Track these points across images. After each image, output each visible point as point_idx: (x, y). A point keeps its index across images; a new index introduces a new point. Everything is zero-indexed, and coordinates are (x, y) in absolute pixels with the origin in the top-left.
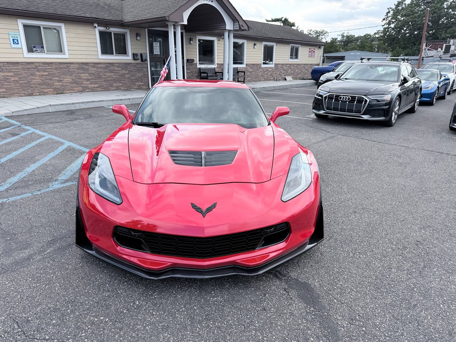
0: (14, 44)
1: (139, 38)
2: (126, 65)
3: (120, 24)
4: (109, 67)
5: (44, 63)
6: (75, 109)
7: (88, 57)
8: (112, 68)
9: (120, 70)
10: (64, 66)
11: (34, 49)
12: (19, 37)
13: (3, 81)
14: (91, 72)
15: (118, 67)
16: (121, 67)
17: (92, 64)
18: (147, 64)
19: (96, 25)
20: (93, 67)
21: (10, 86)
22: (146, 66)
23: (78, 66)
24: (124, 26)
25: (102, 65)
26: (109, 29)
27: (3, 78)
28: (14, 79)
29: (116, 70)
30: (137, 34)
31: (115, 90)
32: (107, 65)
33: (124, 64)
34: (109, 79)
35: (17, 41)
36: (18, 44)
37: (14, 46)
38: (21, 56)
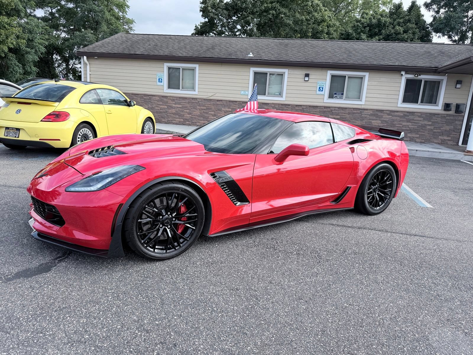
0: (319, 91)
1: (458, 86)
2: (430, 116)
3: (433, 70)
4: (408, 116)
5: (339, 108)
7: (386, 104)
8: (411, 117)
9: (421, 121)
10: (357, 112)
11: (335, 95)
12: (325, 85)
14: (385, 119)
15: (419, 117)
16: (423, 117)
17: (387, 112)
18: (464, 116)
19: (403, 73)
20: (389, 114)
22: (462, 118)
23: (372, 112)
24: (439, 73)
25: (400, 114)
26: (418, 76)
29: (415, 120)
30: (457, 81)
31: (408, 141)
32: (406, 113)
33: (429, 114)
34: (404, 128)
35: (323, 88)
36: (322, 91)
37: (318, 92)
38: (321, 101)
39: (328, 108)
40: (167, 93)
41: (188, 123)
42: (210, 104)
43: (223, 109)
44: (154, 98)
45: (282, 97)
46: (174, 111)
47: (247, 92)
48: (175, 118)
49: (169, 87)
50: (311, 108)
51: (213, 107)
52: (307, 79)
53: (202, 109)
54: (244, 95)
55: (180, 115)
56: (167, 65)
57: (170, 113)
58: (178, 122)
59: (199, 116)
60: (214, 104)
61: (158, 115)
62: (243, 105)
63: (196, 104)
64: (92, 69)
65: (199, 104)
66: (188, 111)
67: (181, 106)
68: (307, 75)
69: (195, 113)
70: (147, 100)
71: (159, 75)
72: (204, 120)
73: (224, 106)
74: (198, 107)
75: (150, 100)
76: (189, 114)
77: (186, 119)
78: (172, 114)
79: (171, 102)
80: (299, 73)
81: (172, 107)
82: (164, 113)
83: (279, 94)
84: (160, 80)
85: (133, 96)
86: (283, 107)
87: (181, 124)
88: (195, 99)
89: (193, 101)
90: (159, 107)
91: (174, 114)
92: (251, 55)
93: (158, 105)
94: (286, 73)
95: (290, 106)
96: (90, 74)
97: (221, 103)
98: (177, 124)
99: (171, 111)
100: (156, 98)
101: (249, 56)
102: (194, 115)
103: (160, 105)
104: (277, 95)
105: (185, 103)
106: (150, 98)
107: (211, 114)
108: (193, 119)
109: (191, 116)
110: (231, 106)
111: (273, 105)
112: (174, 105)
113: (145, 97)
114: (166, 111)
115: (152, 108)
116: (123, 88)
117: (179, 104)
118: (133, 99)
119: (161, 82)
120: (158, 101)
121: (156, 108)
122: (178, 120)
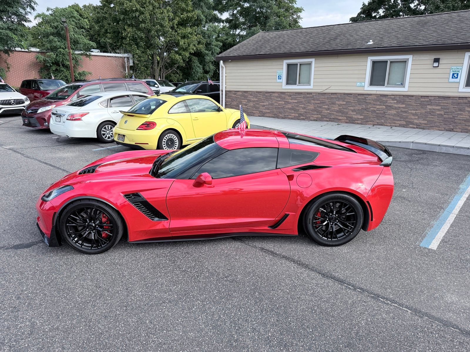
0: (452, 78)
6: (440, 151)
12: (460, 71)
13: (428, 114)
21: (433, 119)
27: (429, 111)
28: (439, 113)
35: (457, 75)
36: (457, 78)
37: (451, 80)
38: (455, 90)
39: (464, 99)
40: (285, 89)
41: (302, 117)
42: (324, 98)
43: (337, 103)
44: (274, 94)
45: (404, 87)
46: (290, 106)
47: (363, 84)
48: (290, 113)
49: (288, 83)
50: (441, 99)
51: (327, 101)
52: (436, 64)
53: (316, 103)
54: (360, 86)
55: (296, 111)
56: (286, 62)
57: (287, 109)
58: (293, 117)
59: (312, 110)
60: (328, 98)
61: (277, 111)
62: (358, 97)
63: (310, 98)
64: (228, 71)
65: (313, 98)
66: (303, 106)
67: (296, 101)
68: (437, 60)
69: (309, 107)
70: (268, 97)
71: (279, 72)
72: (317, 115)
73: (338, 99)
74: (313, 102)
75: (270, 97)
76: (304, 108)
77: (301, 114)
78: (289, 109)
79: (288, 98)
80: (427, 59)
81: (288, 103)
82: (282, 109)
83: (401, 84)
84: (280, 77)
85: (257, 94)
86: (405, 98)
87: (296, 118)
88: (310, 94)
89: (308, 95)
90: (277, 103)
91: (290, 109)
92: (371, 43)
93: (277, 101)
94: (409, 59)
95: (414, 98)
97: (335, 96)
98: (292, 119)
99: (287, 106)
100: (276, 94)
101: (369, 43)
102: (309, 110)
103: (278, 101)
104: (399, 85)
105: (300, 98)
106: (271, 95)
107: (325, 108)
108: (307, 114)
109: (305, 110)
110: (346, 99)
111: (393, 97)
112: (290, 101)
113: (266, 94)
114: (284, 107)
115: (272, 104)
116: (249, 87)
117: (295, 100)
118: (257, 96)
119: (281, 79)
120: (277, 97)
121: (275, 104)
122: (293, 115)
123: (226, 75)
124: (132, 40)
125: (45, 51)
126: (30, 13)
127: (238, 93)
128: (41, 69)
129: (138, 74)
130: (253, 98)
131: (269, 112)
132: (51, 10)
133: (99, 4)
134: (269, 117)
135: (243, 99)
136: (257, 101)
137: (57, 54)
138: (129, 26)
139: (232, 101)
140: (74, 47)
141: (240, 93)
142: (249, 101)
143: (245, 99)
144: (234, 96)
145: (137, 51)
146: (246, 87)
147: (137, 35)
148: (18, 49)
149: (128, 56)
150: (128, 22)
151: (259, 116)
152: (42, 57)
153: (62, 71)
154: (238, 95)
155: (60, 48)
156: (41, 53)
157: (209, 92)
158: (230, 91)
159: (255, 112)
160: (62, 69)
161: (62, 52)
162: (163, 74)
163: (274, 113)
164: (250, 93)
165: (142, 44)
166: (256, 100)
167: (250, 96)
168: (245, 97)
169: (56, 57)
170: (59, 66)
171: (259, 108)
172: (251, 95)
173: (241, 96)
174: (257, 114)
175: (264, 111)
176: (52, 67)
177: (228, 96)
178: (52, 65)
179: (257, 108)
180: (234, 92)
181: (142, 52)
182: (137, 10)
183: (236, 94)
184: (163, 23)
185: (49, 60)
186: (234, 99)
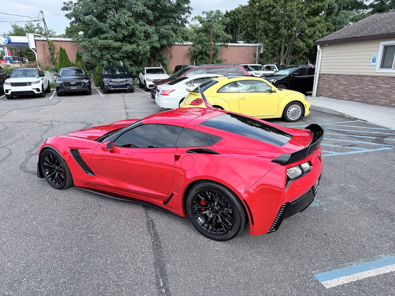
40: (378, 73)
44: (366, 78)
46: (381, 91)
48: (381, 99)
49: (382, 66)
55: (387, 96)
56: (383, 44)
57: (377, 94)
58: (384, 103)
61: (367, 96)
64: (324, 55)
67: (389, 86)
70: (359, 81)
71: (374, 54)
75: (362, 81)
77: (392, 101)
78: (379, 94)
79: (380, 82)
81: (380, 88)
82: (371, 94)
84: (374, 60)
85: (349, 77)
87: (386, 105)
90: (368, 87)
91: (381, 94)
93: (368, 85)
96: (321, 60)
98: (382, 105)
99: (378, 91)
105: (394, 83)
106: (362, 79)
112: (382, 86)
113: (358, 78)
114: (374, 92)
115: (363, 89)
116: (342, 70)
117: (388, 84)
118: (348, 80)
119: (375, 62)
120: (369, 81)
121: (366, 88)
122: (384, 101)
123: (322, 59)
124: (264, 32)
125: (196, 44)
126: (189, 16)
127: (331, 76)
128: (192, 57)
129: (265, 60)
130: (344, 81)
131: (358, 97)
132: (205, 12)
133: (247, 4)
134: (358, 102)
135: (334, 82)
136: (347, 85)
137: (203, 46)
138: (263, 19)
139: (324, 84)
140: (215, 40)
141: (332, 76)
142: (340, 84)
143: (336, 82)
144: (327, 79)
145: (266, 40)
146: (339, 70)
147: (268, 26)
148: (176, 43)
149: (260, 45)
150: (262, 16)
151: (348, 100)
152: (192, 48)
153: (205, 59)
154: (330, 78)
155: (205, 41)
156: (193, 45)
157: (307, 75)
158: (323, 74)
159: (344, 95)
160: (205, 57)
161: (206, 44)
162: (288, 60)
163: (363, 98)
164: (342, 76)
165: (271, 34)
166: (347, 83)
167: (342, 80)
168: (337, 80)
169: (202, 48)
170: (203, 55)
171: (348, 92)
172: (343, 78)
173: (333, 79)
174: (345, 98)
175: (354, 95)
176: (199, 56)
177: (321, 79)
178: (198, 54)
179: (347, 92)
180: (327, 75)
181: (270, 41)
182: (270, 5)
183: (328, 77)
184: (291, 14)
185: (197, 51)
186: (327, 82)
